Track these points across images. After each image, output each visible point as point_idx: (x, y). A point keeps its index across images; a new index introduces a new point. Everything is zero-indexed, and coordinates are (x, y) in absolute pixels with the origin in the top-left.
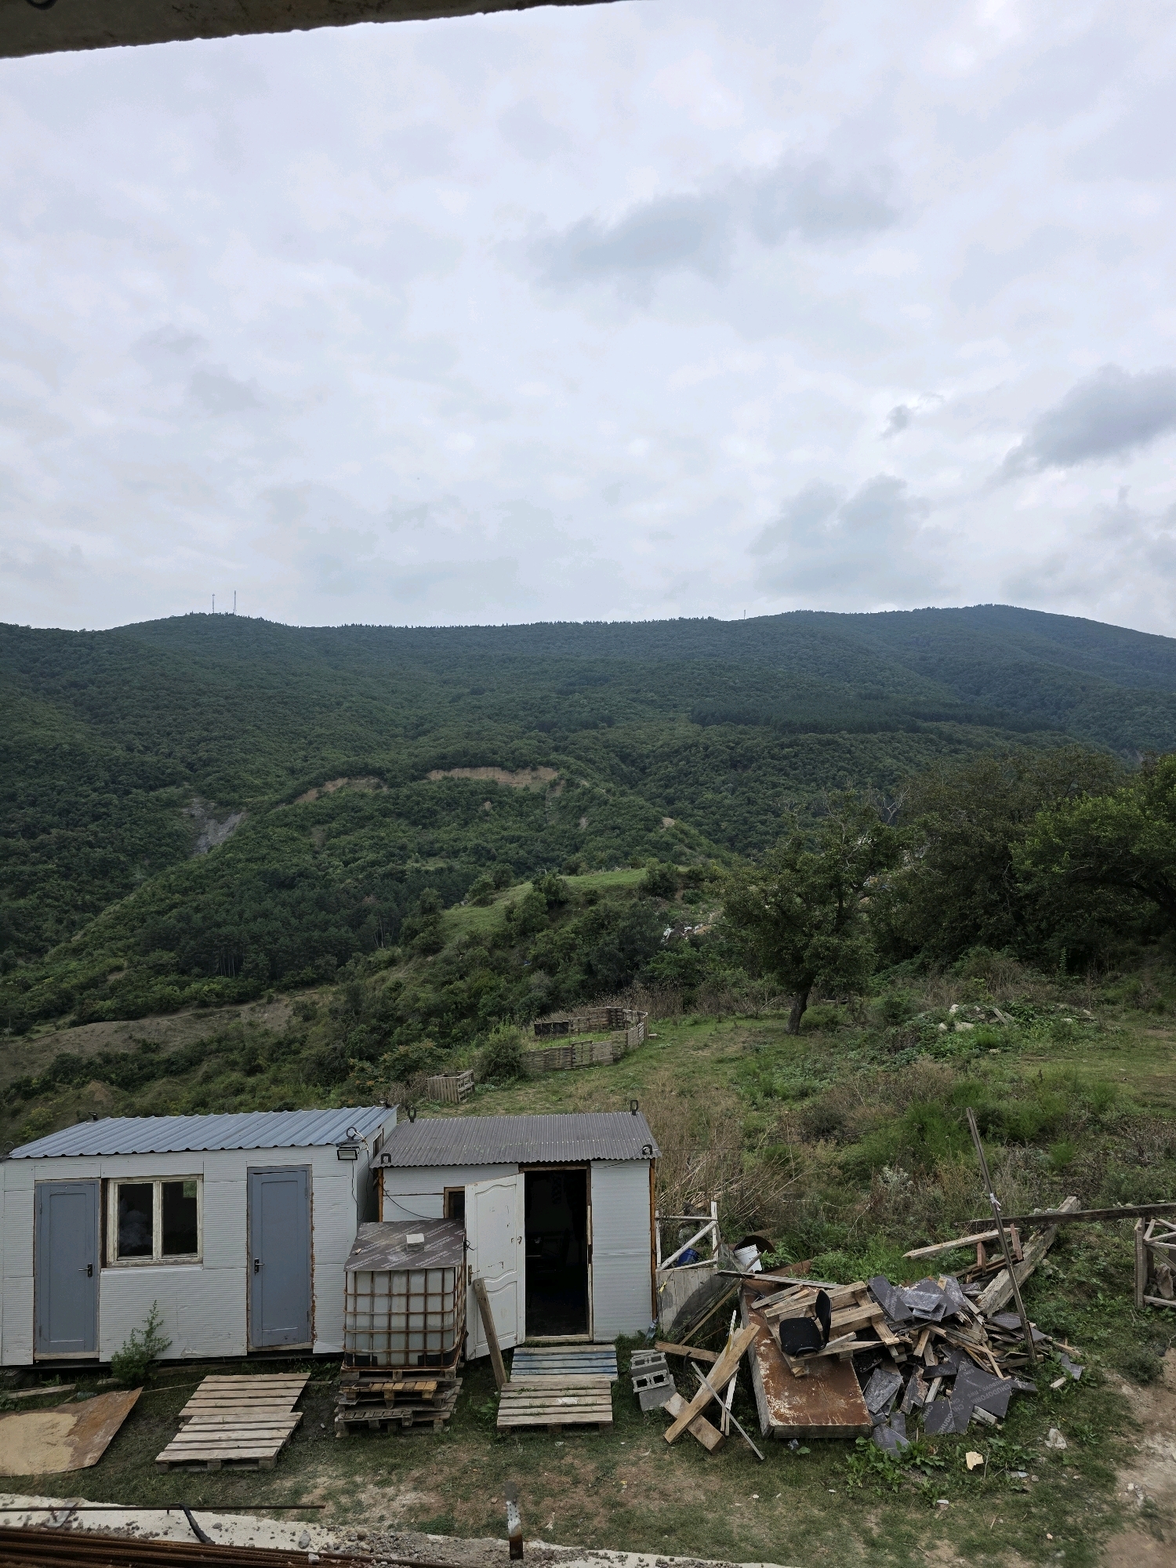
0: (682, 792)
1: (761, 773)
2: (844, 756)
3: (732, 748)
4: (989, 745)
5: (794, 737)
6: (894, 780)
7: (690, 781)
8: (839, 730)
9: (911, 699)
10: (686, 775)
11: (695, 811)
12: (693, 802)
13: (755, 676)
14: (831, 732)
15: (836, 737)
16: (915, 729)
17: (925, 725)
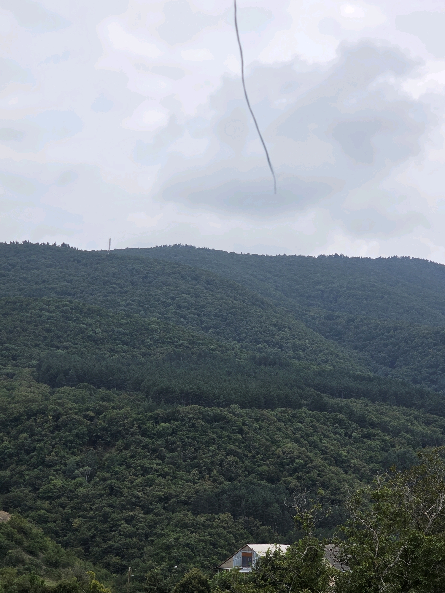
0: (22, 475)
1: (128, 453)
2: (234, 436)
3: (91, 419)
4: (408, 431)
5: (172, 409)
6: (295, 471)
7: (34, 461)
8: (227, 403)
9: (315, 368)
10: (28, 452)
11: (39, 502)
12: (36, 489)
13: (122, 325)
14: (218, 405)
15: (225, 412)
16: (321, 407)
17: (333, 401)
